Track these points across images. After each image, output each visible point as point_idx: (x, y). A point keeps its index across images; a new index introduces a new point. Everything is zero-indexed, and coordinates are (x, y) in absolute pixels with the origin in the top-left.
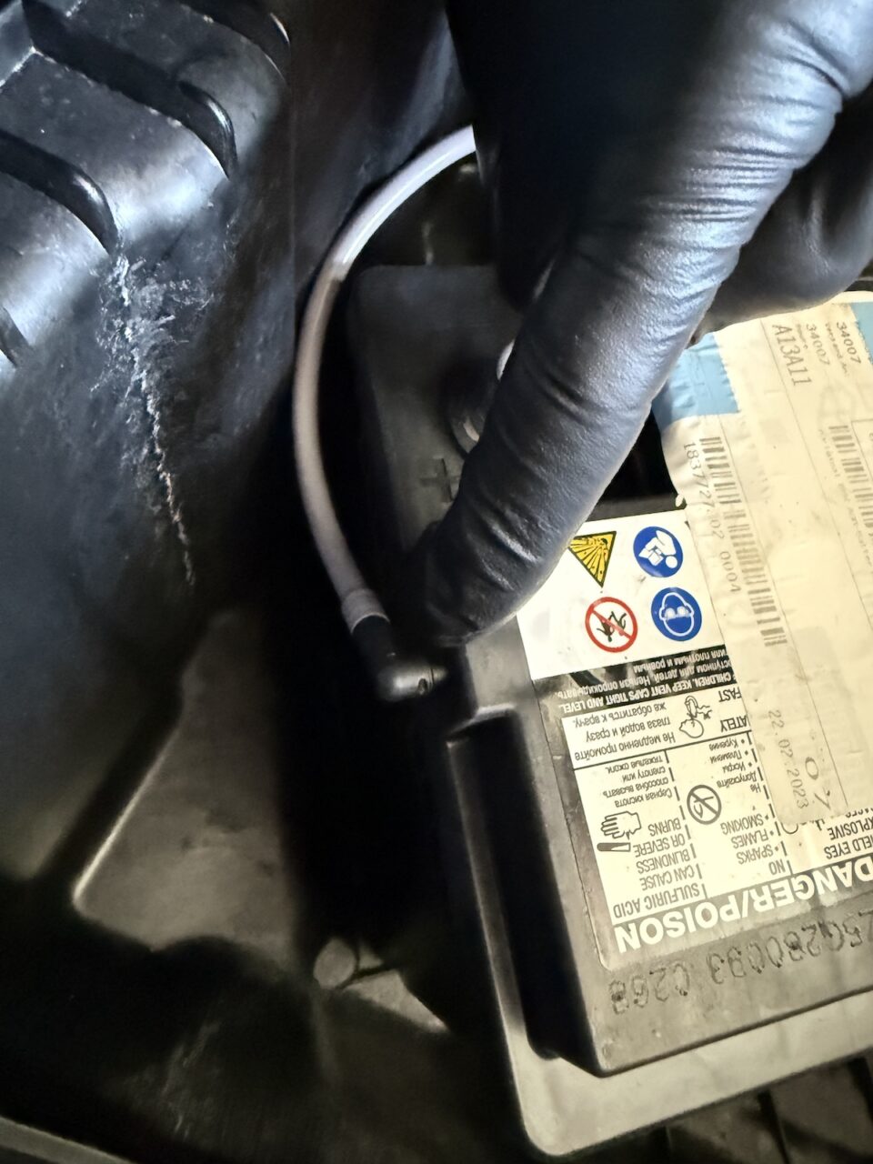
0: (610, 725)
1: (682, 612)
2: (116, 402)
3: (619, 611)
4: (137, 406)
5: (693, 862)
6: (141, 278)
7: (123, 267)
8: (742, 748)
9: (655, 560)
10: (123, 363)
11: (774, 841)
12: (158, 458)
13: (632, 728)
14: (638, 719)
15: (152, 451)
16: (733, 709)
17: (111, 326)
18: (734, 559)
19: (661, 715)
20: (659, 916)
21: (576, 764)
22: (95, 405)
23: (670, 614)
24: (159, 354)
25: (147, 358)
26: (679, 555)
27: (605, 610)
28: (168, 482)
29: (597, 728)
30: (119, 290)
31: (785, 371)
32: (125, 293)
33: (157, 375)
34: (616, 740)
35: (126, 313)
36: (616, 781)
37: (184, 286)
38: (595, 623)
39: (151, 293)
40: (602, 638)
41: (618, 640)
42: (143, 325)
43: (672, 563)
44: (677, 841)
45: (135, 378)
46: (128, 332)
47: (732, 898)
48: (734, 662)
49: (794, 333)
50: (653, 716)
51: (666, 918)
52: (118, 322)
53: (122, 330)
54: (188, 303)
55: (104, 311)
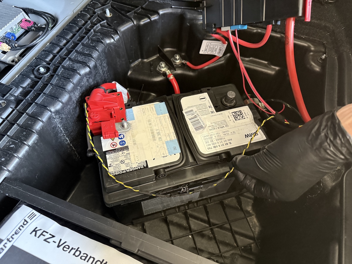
0: (112, 155)
1: (123, 143)
2: (56, 128)
3: (115, 143)
4: (59, 129)
5: (120, 167)
7: (53, 114)
8: (128, 156)
9: (120, 138)
10: (56, 124)
11: (131, 165)
12: (65, 136)
13: (115, 155)
14: (115, 154)
15: (63, 134)
16: (128, 152)
17: (53, 120)
18: (131, 136)
19: (119, 153)
20: (115, 173)
21: (107, 159)
22: (53, 128)
23: (122, 143)
24: (61, 123)
25: (59, 123)
26: (124, 137)
27: (113, 144)
28: (68, 139)
29: (110, 155)
31: (142, 114)
32: (54, 117)
33: (61, 125)
34: (112, 156)
35: (55, 119)
36: (112, 160)
37: (61, 115)
38: (112, 145)
39: (57, 116)
40: (113, 146)
41: (114, 146)
42: (57, 120)
43: (123, 138)
44: (118, 166)
45: (58, 125)
47: (124, 171)
48: (129, 147)
49: (145, 109)
50: (118, 154)
51: (116, 173)
52: (54, 119)
53: (55, 120)
54: (62, 117)
55: (52, 118)
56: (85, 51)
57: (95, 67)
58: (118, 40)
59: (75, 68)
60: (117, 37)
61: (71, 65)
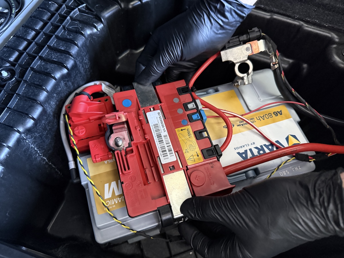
2: (28, 150)
4: (33, 150)
6: (27, 135)
7: (23, 135)
10: (28, 145)
12: (41, 155)
15: (39, 155)
17: (24, 142)
22: (25, 151)
24: (34, 142)
25: (32, 143)
28: (45, 158)
30: (23, 137)
32: (25, 137)
33: (35, 145)
37: (33, 134)
39: (29, 136)
42: (30, 140)
45: (31, 146)
46: (27, 141)
54: (35, 136)
55: (22, 140)
56: (61, 47)
57: (75, 66)
58: (102, 29)
59: (48, 70)
60: (100, 26)
61: (43, 66)
